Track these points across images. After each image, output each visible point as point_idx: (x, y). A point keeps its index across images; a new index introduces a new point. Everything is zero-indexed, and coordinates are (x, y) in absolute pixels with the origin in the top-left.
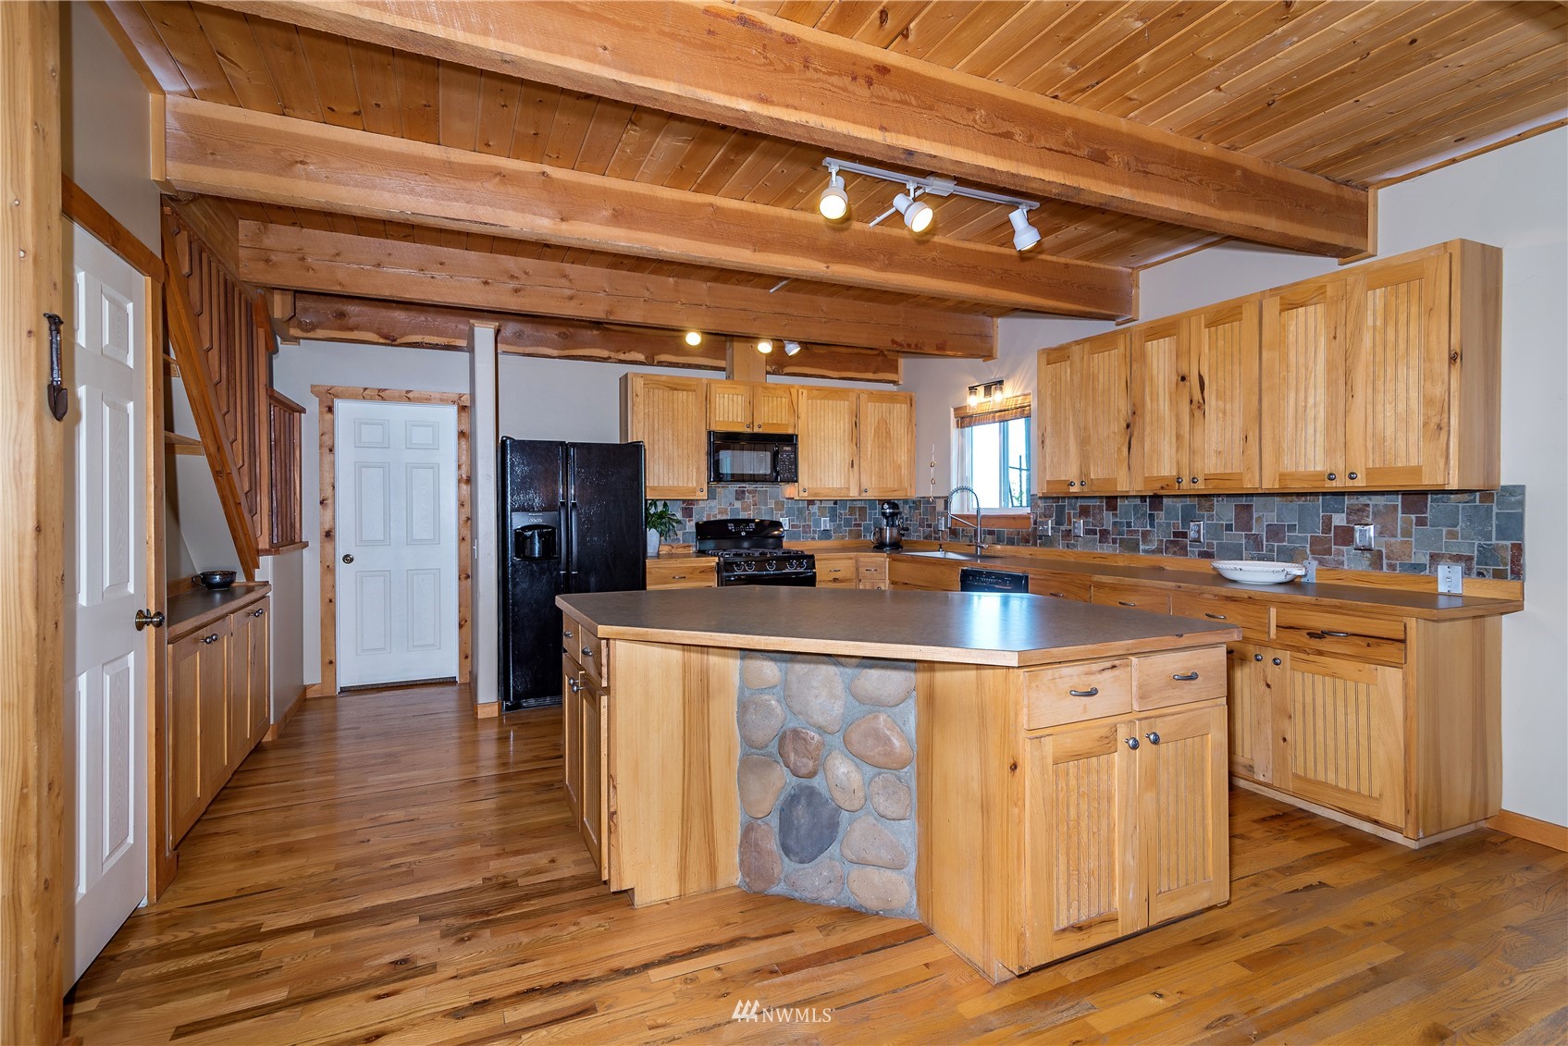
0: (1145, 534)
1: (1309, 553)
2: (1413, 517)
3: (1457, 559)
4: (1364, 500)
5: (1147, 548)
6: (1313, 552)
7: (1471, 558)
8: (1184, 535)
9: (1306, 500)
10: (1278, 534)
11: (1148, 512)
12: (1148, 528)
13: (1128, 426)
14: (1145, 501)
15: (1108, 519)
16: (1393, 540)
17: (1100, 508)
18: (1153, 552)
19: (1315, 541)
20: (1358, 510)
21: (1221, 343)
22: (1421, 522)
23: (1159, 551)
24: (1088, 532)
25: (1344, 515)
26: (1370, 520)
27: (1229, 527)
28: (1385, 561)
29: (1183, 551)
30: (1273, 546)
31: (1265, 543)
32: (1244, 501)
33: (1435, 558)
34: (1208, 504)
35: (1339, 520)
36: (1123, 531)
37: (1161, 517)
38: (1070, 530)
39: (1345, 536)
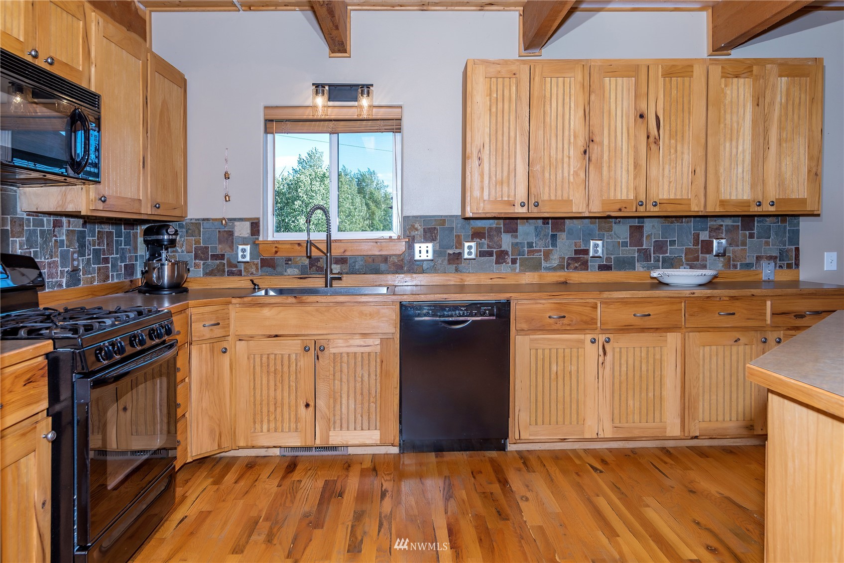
0: (547, 255)
1: (684, 260)
2: (747, 232)
3: (770, 258)
4: (719, 222)
5: (548, 265)
6: (687, 260)
7: (776, 257)
8: (586, 252)
9: (682, 222)
10: (662, 248)
11: (550, 233)
12: (551, 248)
13: (585, 152)
14: (548, 223)
15: (506, 241)
16: (736, 248)
17: (498, 230)
18: (554, 269)
19: (688, 252)
20: (717, 229)
21: (674, 92)
22: (751, 236)
23: (561, 267)
24: (482, 254)
25: (707, 232)
26: (723, 236)
27: (625, 244)
28: (732, 262)
29: (584, 266)
30: (659, 257)
31: (652, 255)
32: (636, 222)
33: (758, 258)
34: (607, 225)
35: (704, 236)
36: (524, 251)
37: (562, 237)
38: (460, 254)
39: (707, 247)
